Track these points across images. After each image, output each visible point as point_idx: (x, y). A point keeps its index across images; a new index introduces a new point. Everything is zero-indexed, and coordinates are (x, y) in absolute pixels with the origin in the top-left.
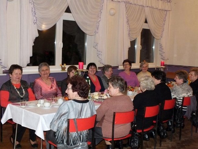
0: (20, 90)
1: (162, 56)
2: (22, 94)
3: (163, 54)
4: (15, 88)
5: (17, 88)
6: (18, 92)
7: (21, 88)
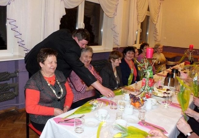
0: (56, 87)
1: (156, 38)
2: (59, 93)
3: (156, 37)
4: (49, 85)
5: (51, 85)
6: (54, 92)
7: (57, 84)
